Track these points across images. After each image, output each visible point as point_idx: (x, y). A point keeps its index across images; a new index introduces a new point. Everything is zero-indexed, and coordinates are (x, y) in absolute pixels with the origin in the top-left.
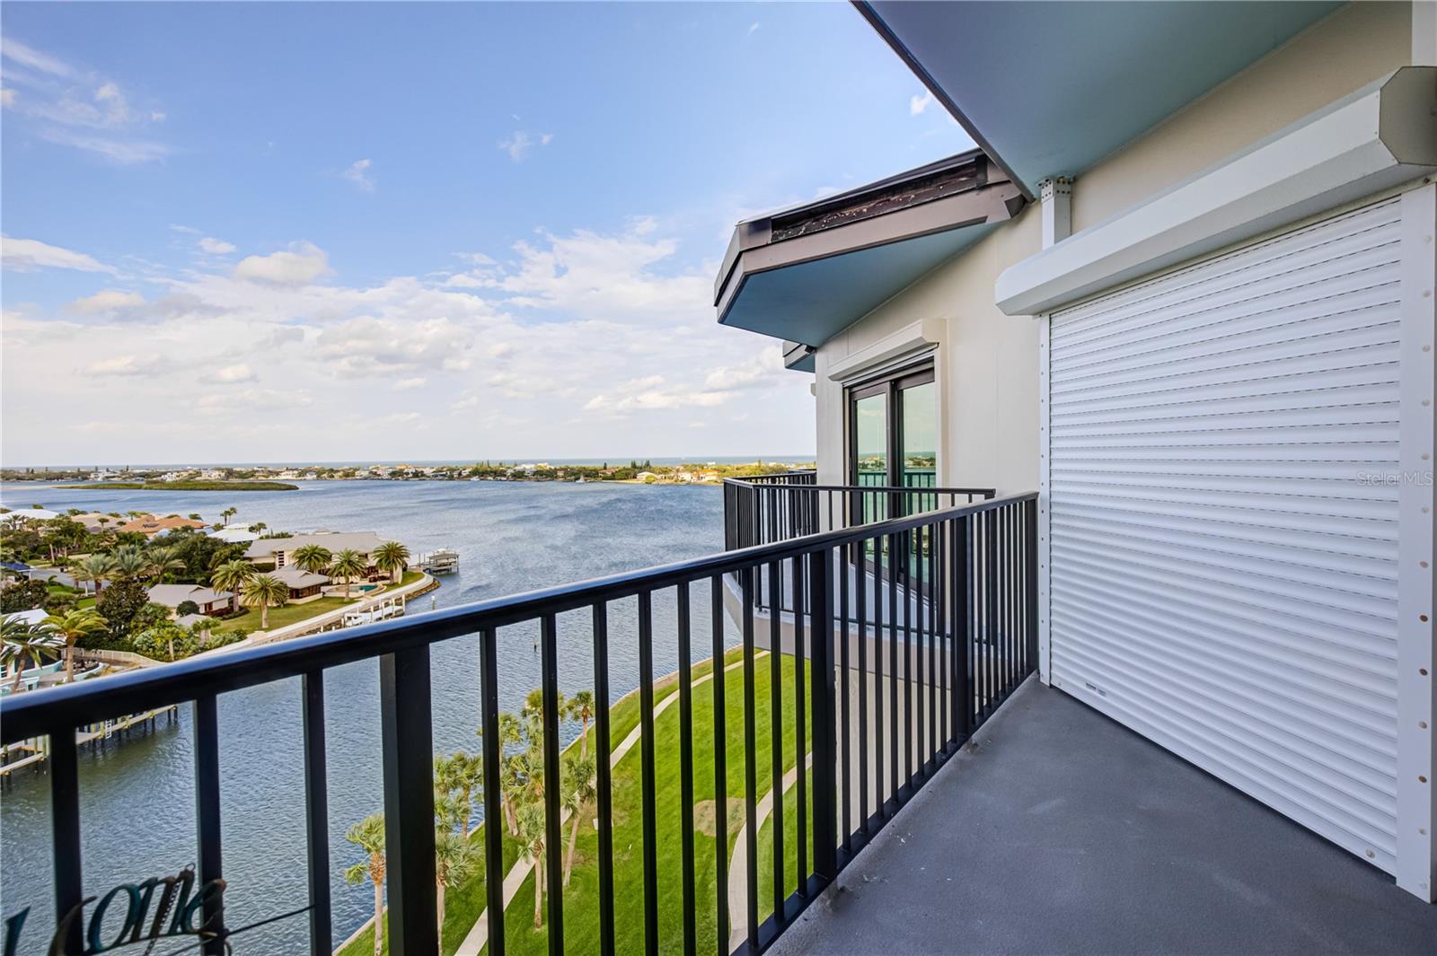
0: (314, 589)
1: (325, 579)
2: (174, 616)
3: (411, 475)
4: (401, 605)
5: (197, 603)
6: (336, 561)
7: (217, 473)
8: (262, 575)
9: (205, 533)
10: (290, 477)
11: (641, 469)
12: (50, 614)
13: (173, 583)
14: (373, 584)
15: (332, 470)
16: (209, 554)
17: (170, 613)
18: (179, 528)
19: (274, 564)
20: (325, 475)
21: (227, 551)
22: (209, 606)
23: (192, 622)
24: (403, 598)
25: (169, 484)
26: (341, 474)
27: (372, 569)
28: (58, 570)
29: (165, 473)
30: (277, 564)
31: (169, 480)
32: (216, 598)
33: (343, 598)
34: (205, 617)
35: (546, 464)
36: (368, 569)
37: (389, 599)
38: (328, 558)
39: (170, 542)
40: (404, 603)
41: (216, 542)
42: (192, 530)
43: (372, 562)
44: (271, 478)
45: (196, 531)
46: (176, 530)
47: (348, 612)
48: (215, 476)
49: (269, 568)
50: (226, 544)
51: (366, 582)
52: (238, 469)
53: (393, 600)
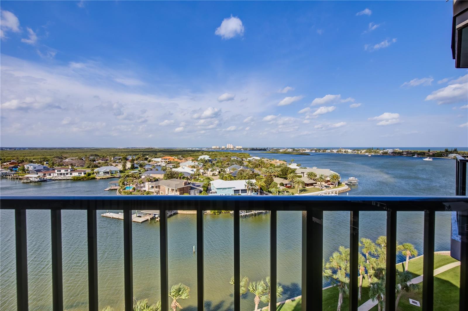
0: (312, 184)
1: (314, 182)
2: (279, 186)
3: (343, 152)
4: (337, 194)
5: (284, 183)
6: (318, 177)
7: (291, 150)
8: (298, 178)
9: (287, 166)
10: (308, 151)
11: (451, 152)
12: (257, 181)
13: (279, 178)
14: (328, 186)
15: (319, 150)
16: (287, 171)
17: (278, 185)
18: (282, 164)
19: (302, 176)
20: (318, 151)
21: (291, 171)
22: (286, 185)
23: (282, 188)
24: (338, 192)
25: (281, 152)
26: (322, 151)
27: (329, 181)
28: (259, 171)
29: (280, 149)
30: (303, 176)
31: (281, 151)
32: (288, 183)
33: (319, 188)
34: (285, 187)
35: (398, 149)
36: (327, 181)
37: (333, 191)
38: (316, 176)
39: (280, 167)
40: (338, 194)
41: (289, 168)
42: (284, 164)
43: (328, 179)
44: (303, 151)
45: (285, 165)
46: (281, 164)
47: (321, 193)
48: (290, 150)
49: (300, 177)
50: (291, 169)
51: (326, 185)
52: (296, 149)
53: (334, 192)
